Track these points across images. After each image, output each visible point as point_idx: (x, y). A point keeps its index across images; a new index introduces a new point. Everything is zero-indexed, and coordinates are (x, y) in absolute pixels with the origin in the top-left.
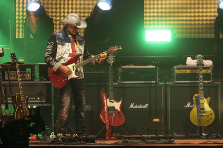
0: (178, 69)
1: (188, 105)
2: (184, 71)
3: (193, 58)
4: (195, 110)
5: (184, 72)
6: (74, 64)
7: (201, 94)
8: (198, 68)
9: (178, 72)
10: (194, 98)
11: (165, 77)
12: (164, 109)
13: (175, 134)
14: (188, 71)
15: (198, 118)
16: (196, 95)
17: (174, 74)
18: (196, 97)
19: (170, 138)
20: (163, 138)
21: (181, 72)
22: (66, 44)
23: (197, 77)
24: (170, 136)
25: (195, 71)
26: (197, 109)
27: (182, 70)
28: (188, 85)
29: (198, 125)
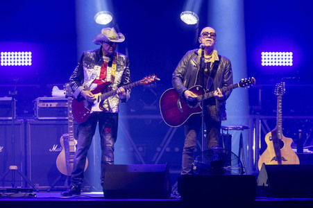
0: (40, 101)
1: (54, 149)
2: (49, 104)
3: (61, 88)
4: (63, 154)
5: (49, 106)
6: (100, 94)
7: (71, 134)
8: (67, 101)
9: (41, 105)
10: (62, 139)
11: (25, 112)
12: (23, 154)
13: (37, 186)
14: (54, 105)
15: (67, 165)
16: (65, 135)
17: (36, 109)
18: (64, 138)
19: (31, 191)
20: (22, 190)
21: (46, 106)
22: (96, 67)
23: (66, 112)
24: (31, 187)
25: (62, 105)
26: (66, 154)
27: (46, 104)
28: (54, 122)
29: (66, 174)
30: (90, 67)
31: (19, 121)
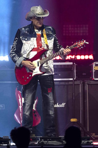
0: (96, 65)
9: (96, 68)
12: (82, 108)
22: (32, 39)
30: (28, 40)
31: (77, 82)
